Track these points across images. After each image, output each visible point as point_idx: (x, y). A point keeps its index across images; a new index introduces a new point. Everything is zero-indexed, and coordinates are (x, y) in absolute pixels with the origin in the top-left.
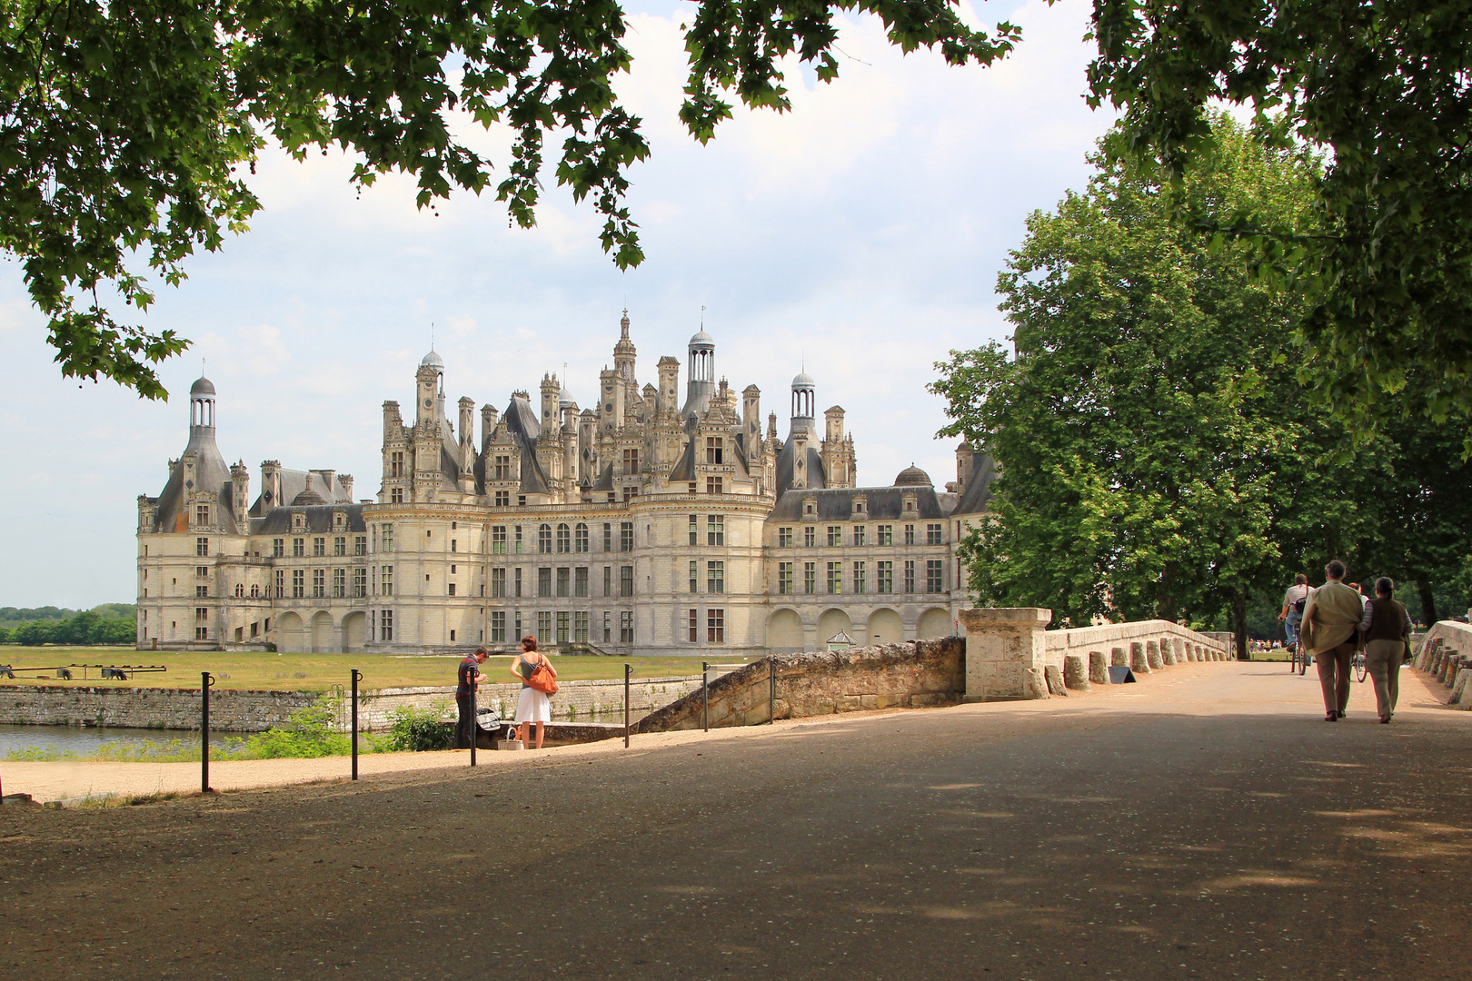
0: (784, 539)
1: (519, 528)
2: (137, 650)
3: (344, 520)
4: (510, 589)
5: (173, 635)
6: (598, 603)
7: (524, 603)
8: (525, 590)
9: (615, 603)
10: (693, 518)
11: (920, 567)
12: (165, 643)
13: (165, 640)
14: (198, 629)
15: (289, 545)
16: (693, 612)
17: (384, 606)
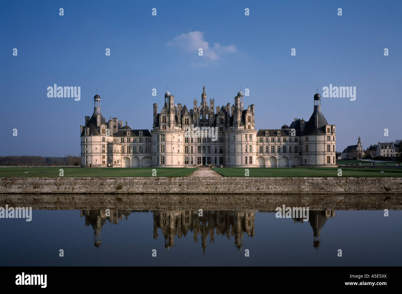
0: (261, 141)
2: (81, 167)
3: (142, 133)
4: (190, 152)
5: (96, 163)
6: (213, 155)
7: (193, 155)
8: (194, 151)
9: (218, 155)
11: (293, 147)
12: (94, 165)
13: (94, 164)
14: (103, 162)
15: (126, 139)
16: (246, 157)
17: (162, 155)
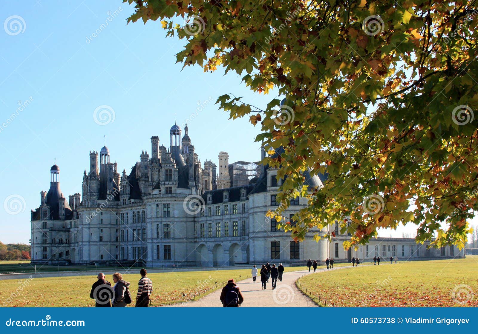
0: (203, 214)
1: (127, 214)
4: (126, 238)
5: (36, 257)
8: (129, 238)
10: (157, 205)
12: (34, 260)
14: (44, 255)
15: (73, 224)
16: (158, 246)
